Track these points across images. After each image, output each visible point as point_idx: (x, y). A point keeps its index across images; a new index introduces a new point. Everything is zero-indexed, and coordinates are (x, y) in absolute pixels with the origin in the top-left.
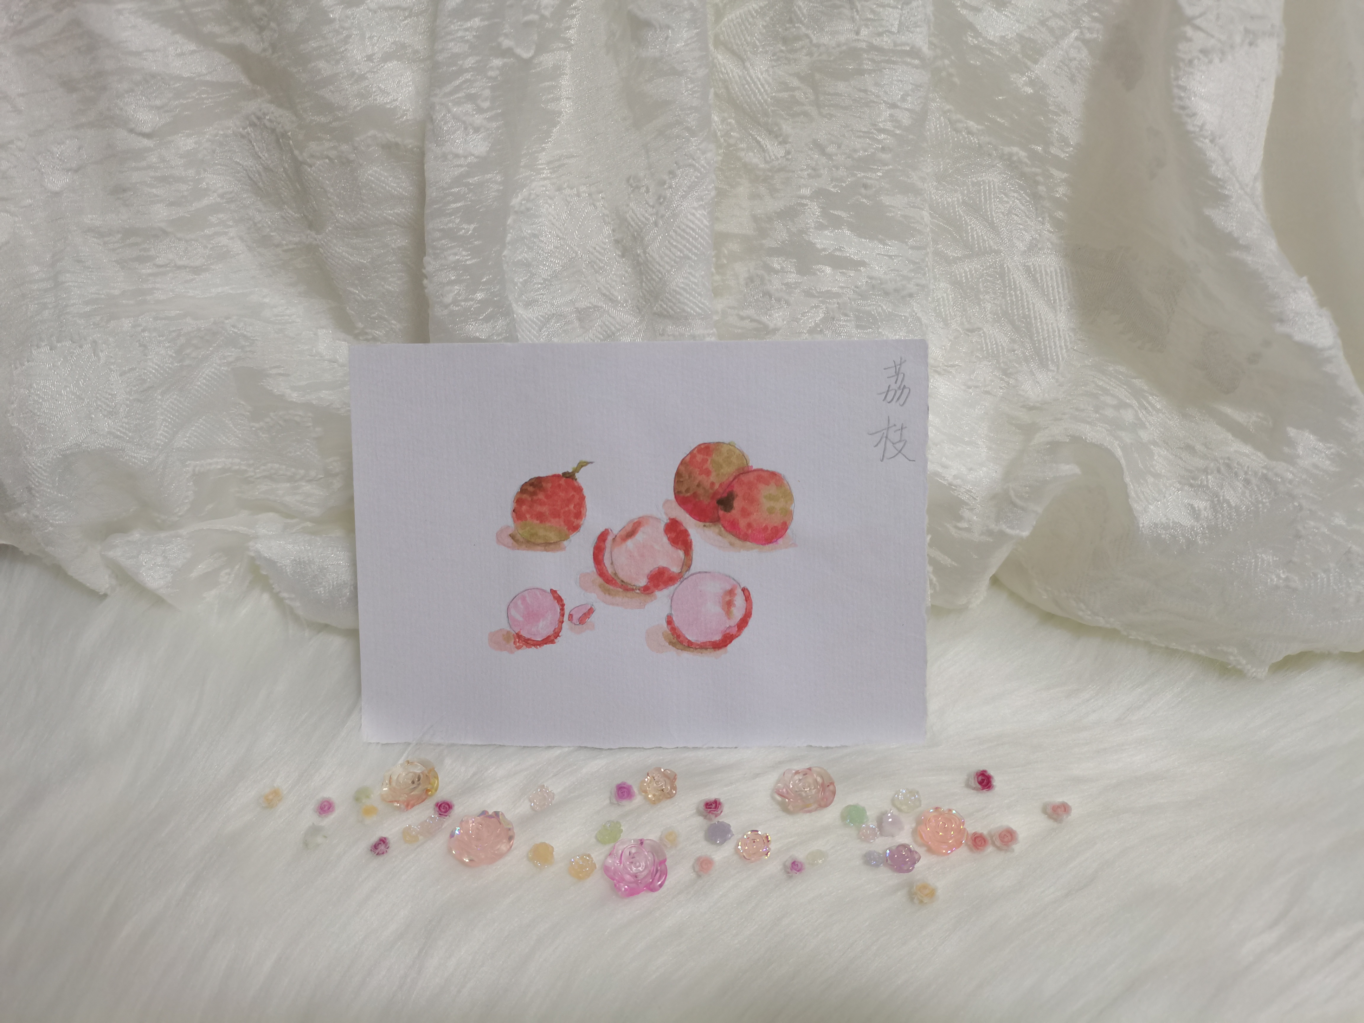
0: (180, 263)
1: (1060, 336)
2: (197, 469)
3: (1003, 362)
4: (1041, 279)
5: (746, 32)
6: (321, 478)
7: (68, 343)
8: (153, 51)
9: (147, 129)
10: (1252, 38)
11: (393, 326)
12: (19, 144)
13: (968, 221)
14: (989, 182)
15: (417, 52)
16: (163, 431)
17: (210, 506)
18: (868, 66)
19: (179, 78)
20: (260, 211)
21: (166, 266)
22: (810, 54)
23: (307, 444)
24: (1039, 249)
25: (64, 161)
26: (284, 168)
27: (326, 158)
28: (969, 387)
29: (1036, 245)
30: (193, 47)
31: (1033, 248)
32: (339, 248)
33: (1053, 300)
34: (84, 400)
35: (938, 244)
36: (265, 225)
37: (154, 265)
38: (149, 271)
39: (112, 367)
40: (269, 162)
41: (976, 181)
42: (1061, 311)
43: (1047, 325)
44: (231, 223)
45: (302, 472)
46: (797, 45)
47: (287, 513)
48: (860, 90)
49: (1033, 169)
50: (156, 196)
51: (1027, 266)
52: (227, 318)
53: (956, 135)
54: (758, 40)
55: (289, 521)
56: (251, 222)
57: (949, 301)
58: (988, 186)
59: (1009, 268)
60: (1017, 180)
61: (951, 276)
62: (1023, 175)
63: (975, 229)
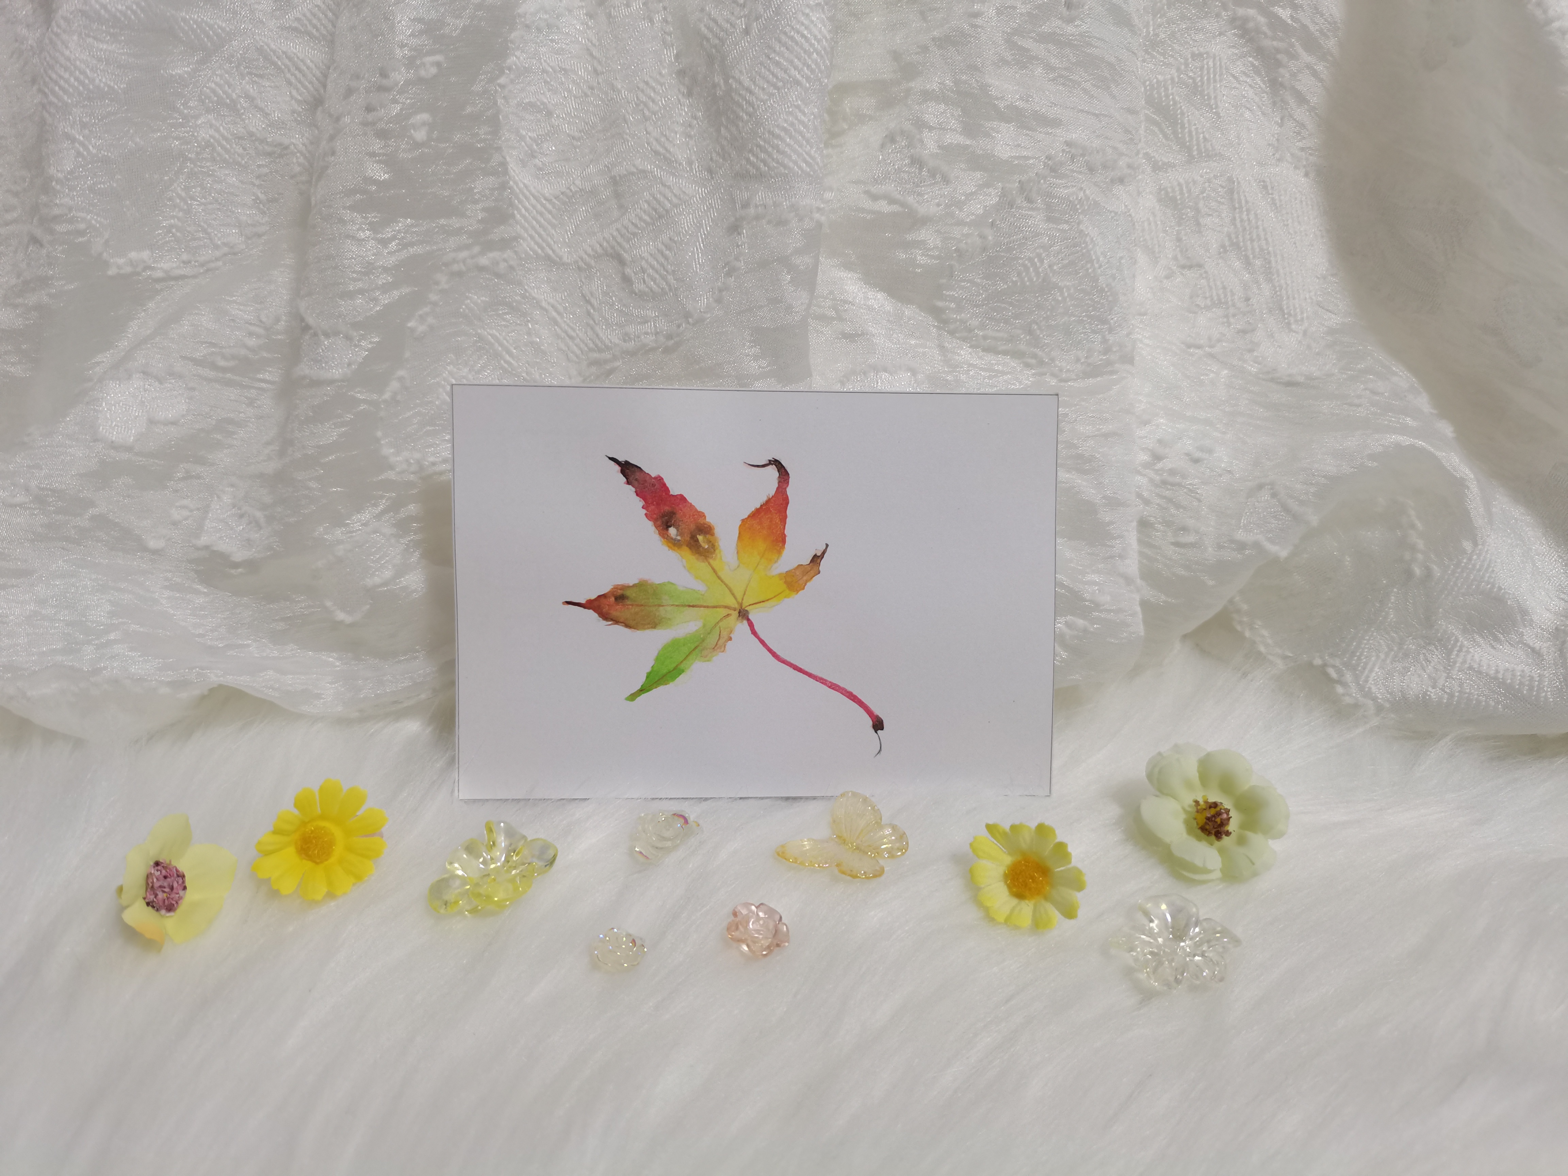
14: (1215, 57)
41: (1197, 52)
49: (1275, 43)
57: (1157, 225)
58: (1213, 61)
59: (1239, 183)
60: (1251, 59)
61: (1160, 190)
62: (1260, 52)
63: (1193, 123)
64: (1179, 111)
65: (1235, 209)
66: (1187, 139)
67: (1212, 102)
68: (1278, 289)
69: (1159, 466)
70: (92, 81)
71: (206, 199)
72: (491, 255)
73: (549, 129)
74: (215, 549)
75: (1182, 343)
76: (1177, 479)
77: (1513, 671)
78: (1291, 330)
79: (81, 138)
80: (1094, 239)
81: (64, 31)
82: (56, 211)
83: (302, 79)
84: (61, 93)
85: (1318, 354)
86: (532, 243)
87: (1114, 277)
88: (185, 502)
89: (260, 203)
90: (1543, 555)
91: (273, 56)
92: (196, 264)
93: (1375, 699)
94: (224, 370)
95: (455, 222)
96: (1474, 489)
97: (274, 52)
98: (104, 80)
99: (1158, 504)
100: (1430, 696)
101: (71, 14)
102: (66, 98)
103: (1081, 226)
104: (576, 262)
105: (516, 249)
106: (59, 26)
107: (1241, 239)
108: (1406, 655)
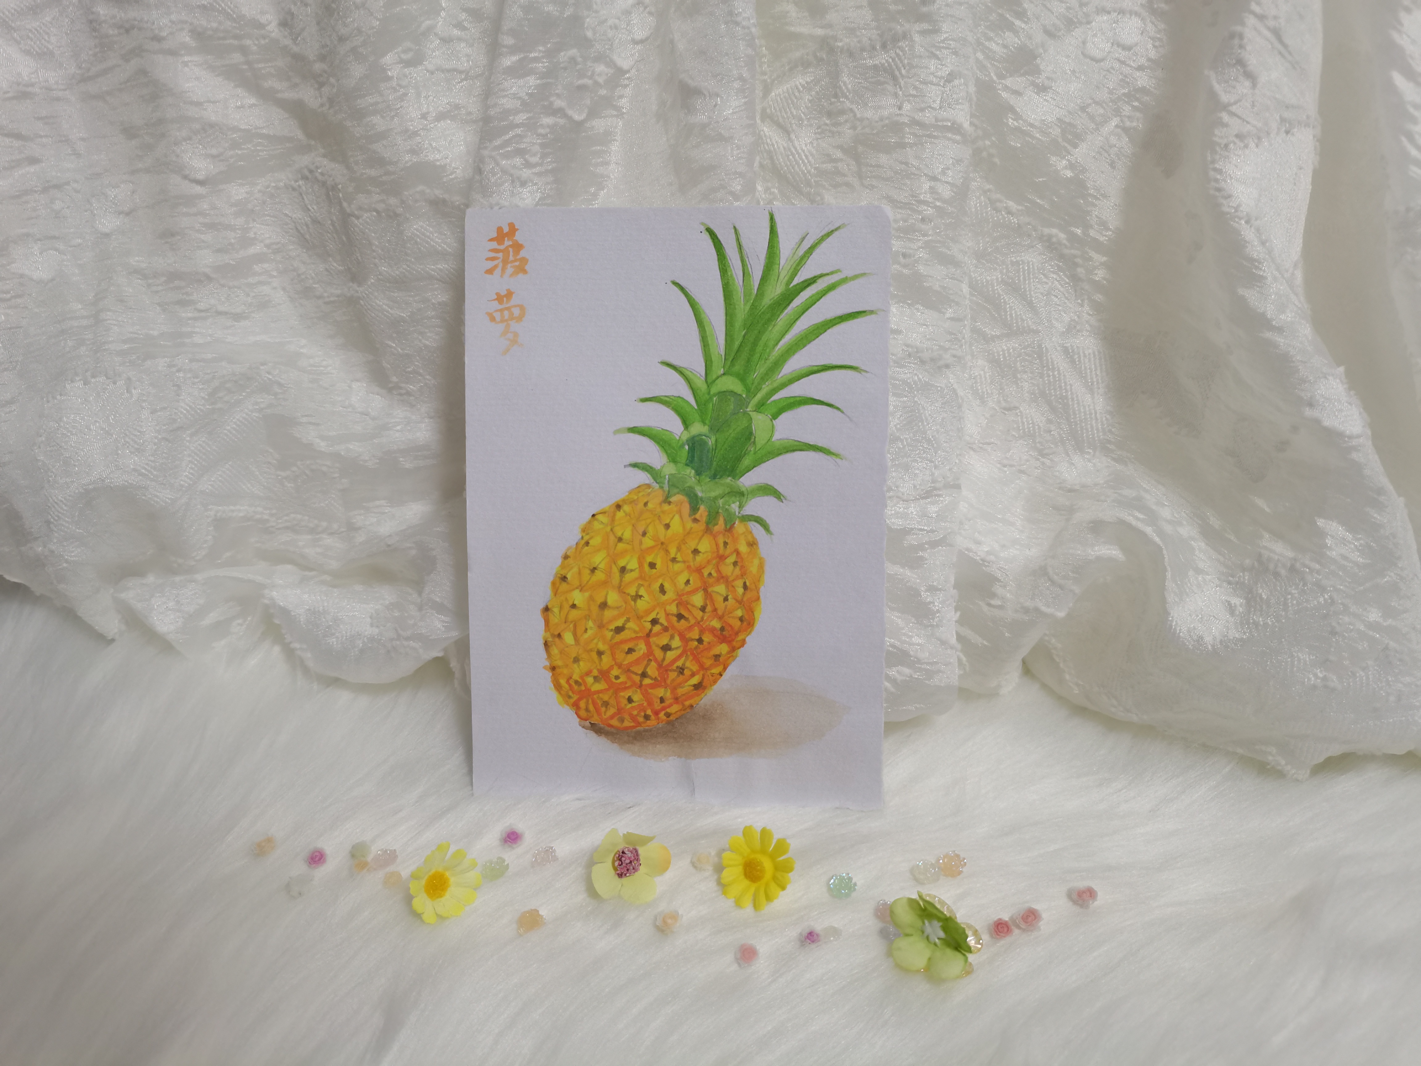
0: (221, 308)
1: (1097, 419)
2: (219, 515)
3: (1039, 442)
4: (1079, 361)
5: (792, 106)
6: (343, 532)
7: (102, 379)
8: (214, 102)
9: (200, 176)
10: (1288, 127)
11: (427, 382)
12: (75, 185)
13: (1007, 300)
14: (1028, 263)
15: (470, 113)
16: (189, 473)
17: (228, 554)
18: (910, 139)
19: (235, 129)
20: (304, 263)
21: (206, 311)
22: (854, 128)
23: (332, 495)
24: (1078, 331)
25: (117, 204)
26: (332, 220)
27: (374, 211)
28: (1005, 466)
29: (1075, 327)
30: (252, 101)
31: (1072, 329)
32: (380, 301)
33: (1090, 382)
34: (112, 436)
35: (977, 322)
36: (308, 276)
37: (196, 309)
38: (190, 315)
39: (144, 405)
40: (318, 214)
41: (1015, 260)
42: (1098, 393)
43: (1084, 407)
44: (275, 273)
45: (324, 524)
46: (842, 119)
47: (304, 565)
48: (902, 163)
49: (1073, 251)
50: (203, 241)
51: (1066, 347)
52: (263, 364)
53: (995, 215)
54: (804, 113)
55: (307, 573)
56: (295, 273)
57: (986, 379)
58: (1027, 266)
60: (1056, 262)
61: (989, 355)
62: (1062, 257)
63: (1013, 309)
64: (1002, 301)
66: (1009, 320)
67: (1028, 293)
68: (1072, 424)
80: (925, 406)
107: (1047, 389)
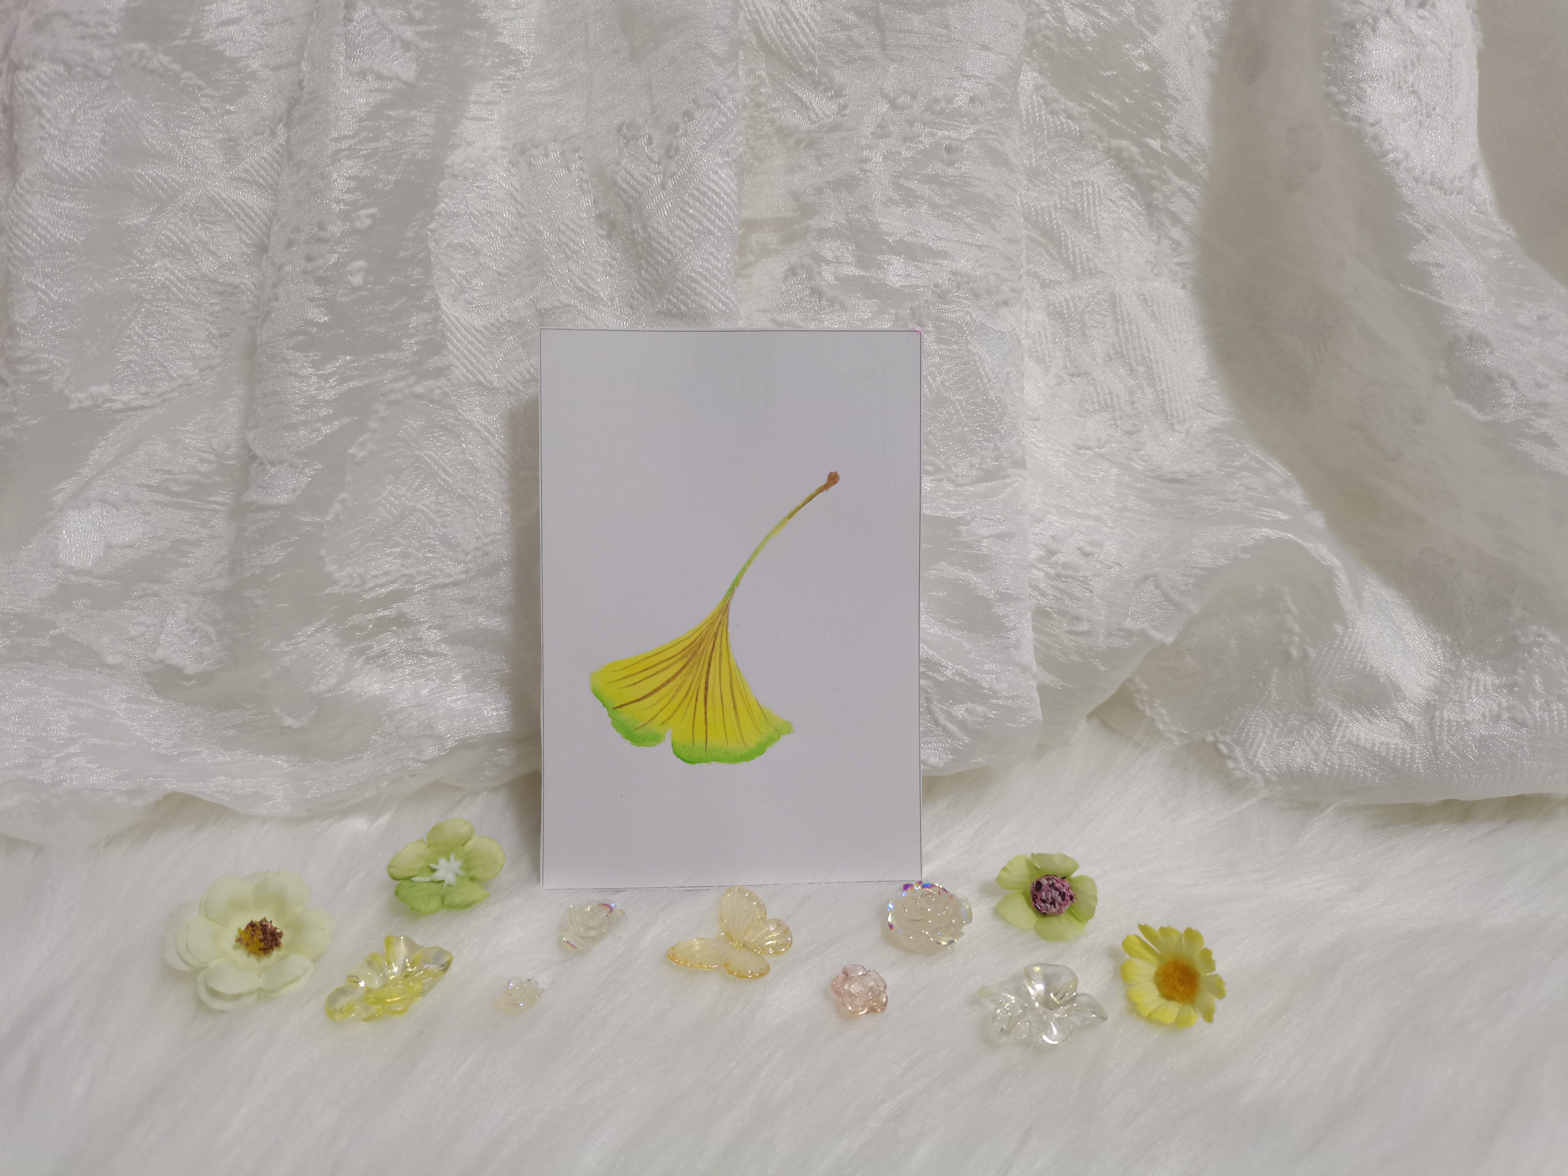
13: (1068, 233)
14: (1093, 184)
41: (1076, 181)
48: (939, 26)
49: (1148, 170)
51: (1143, 294)
53: (1051, 119)
57: (1047, 338)
58: (1092, 189)
59: (1120, 297)
60: (1127, 185)
61: (1048, 306)
62: (1135, 178)
63: (1076, 244)
64: (1062, 234)
65: (1119, 321)
66: (1071, 259)
67: (1093, 224)
68: (1160, 393)
69: (1054, 559)
70: (53, 235)
71: (162, 335)
72: (426, 383)
73: (477, 266)
74: (169, 662)
75: (1073, 445)
76: (1070, 573)
77: (1387, 744)
78: (1174, 430)
79: (44, 287)
80: (983, 357)
81: (27, 192)
82: (21, 353)
83: (251, 224)
84: (24, 247)
85: (1199, 452)
86: (464, 371)
87: (1002, 390)
88: (142, 619)
89: (213, 337)
90: (1413, 635)
91: (223, 204)
92: (154, 395)
93: (1262, 772)
94: (178, 495)
95: (392, 356)
96: (1342, 576)
97: (225, 200)
98: (64, 234)
99: (1054, 596)
100: (1312, 769)
101: (33, 176)
102: (29, 252)
103: (969, 347)
104: (505, 387)
105: (450, 377)
106: (22, 187)
107: (1124, 348)
108: (1291, 731)
